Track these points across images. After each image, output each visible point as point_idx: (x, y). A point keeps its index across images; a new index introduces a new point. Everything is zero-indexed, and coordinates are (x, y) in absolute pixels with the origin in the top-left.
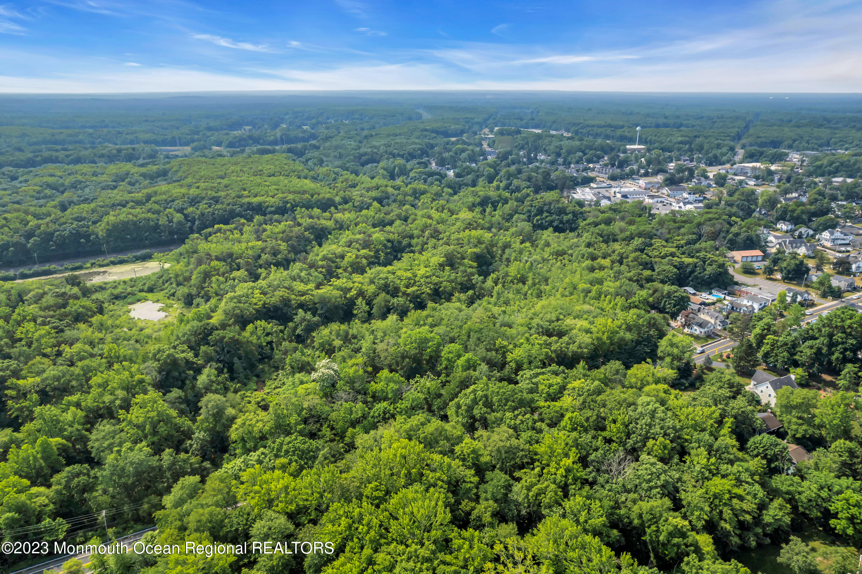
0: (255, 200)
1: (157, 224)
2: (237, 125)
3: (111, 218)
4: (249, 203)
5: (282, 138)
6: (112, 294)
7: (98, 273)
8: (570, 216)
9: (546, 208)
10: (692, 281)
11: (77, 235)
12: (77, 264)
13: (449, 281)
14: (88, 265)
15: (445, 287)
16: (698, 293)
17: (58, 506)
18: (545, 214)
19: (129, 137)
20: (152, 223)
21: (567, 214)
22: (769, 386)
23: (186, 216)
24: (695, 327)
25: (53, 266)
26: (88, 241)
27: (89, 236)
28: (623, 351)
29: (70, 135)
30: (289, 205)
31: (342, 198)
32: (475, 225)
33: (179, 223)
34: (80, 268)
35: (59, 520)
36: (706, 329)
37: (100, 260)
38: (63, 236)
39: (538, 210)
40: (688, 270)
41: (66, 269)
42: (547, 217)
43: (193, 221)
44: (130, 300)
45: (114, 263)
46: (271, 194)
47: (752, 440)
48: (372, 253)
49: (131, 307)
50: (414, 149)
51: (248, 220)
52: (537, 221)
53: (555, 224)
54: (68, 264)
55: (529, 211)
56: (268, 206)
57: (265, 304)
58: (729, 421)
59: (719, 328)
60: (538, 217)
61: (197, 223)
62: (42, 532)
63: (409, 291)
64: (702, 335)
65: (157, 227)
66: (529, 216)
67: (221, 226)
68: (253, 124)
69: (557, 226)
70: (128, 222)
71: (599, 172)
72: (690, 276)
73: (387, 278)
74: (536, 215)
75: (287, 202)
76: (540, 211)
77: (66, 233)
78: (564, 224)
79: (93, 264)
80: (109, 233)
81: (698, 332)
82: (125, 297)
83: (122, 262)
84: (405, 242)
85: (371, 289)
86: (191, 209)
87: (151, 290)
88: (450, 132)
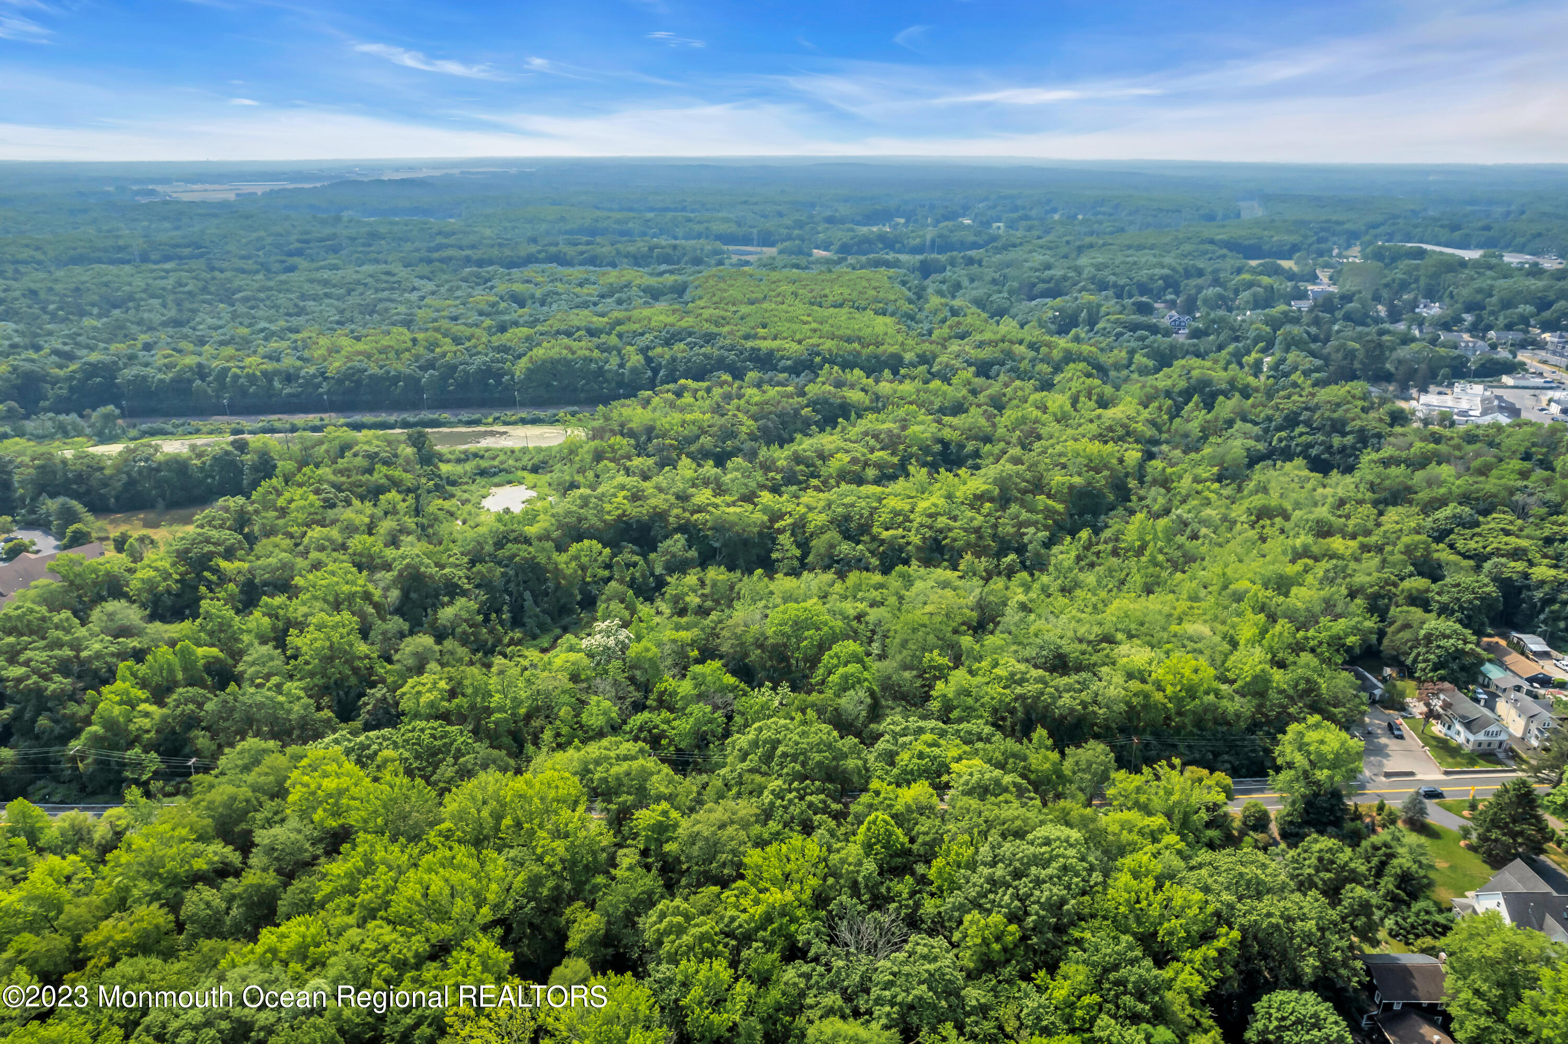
0: (765, 345)
1: (601, 368)
2: (884, 216)
3: (539, 352)
4: (752, 349)
5: (933, 242)
6: (478, 467)
7: (493, 434)
8: (1349, 440)
9: (1305, 415)
10: (1545, 622)
11: (487, 372)
12: (477, 416)
13: (965, 530)
14: (490, 420)
15: (955, 540)
16: (1554, 653)
17: (162, 736)
18: (1301, 429)
19: (697, 228)
20: (593, 366)
21: (1344, 434)
22: (1502, 902)
23: (649, 360)
24: (1458, 727)
25: (446, 416)
26: (499, 382)
27: (502, 376)
28: (1208, 734)
29: (618, 222)
30: (818, 359)
31: (918, 356)
32: (1121, 431)
33: (634, 370)
34: (477, 422)
35: (153, 754)
36: (1481, 736)
37: (509, 414)
38: (466, 373)
39: (1286, 418)
40: (1539, 595)
41: (460, 421)
42: (1301, 435)
43: (656, 371)
44: (496, 480)
45: (524, 422)
46: (798, 337)
47: (1279, 996)
48: (895, 460)
49: (494, 490)
50: (1151, 278)
51: (735, 377)
52: (1280, 440)
53: (1314, 452)
54: (465, 416)
55: (1269, 419)
56: (782, 357)
57: (624, 515)
58: (1227, 938)
59: (1535, 743)
60: (1283, 434)
61: (662, 373)
62: (125, 765)
63: (885, 535)
64: (1468, 749)
65: (600, 372)
66: (1266, 431)
67: (690, 382)
68: (909, 217)
69: (1317, 457)
70: (559, 361)
71: (1554, 353)
72: (1542, 610)
73: (852, 505)
74: (1279, 429)
75: (818, 354)
76: (1291, 421)
77: (472, 369)
78: (1331, 454)
79: (496, 419)
80: (530, 373)
81: (1461, 739)
82: (495, 474)
83: (535, 421)
84: (970, 447)
85: (818, 519)
86: (659, 350)
87: (535, 470)
88: (1266, 247)
